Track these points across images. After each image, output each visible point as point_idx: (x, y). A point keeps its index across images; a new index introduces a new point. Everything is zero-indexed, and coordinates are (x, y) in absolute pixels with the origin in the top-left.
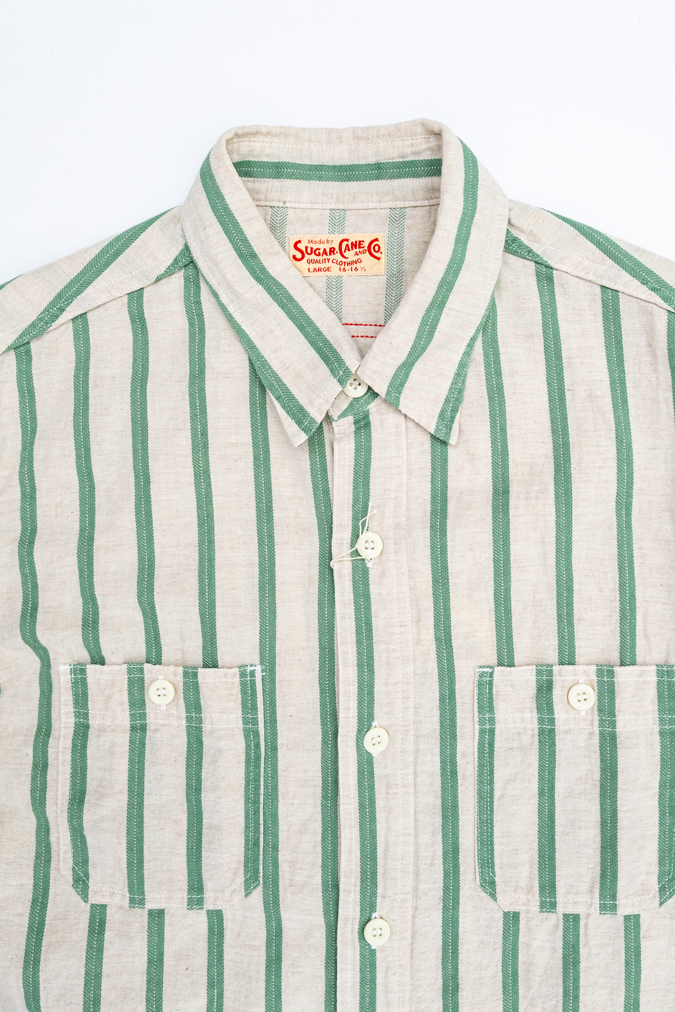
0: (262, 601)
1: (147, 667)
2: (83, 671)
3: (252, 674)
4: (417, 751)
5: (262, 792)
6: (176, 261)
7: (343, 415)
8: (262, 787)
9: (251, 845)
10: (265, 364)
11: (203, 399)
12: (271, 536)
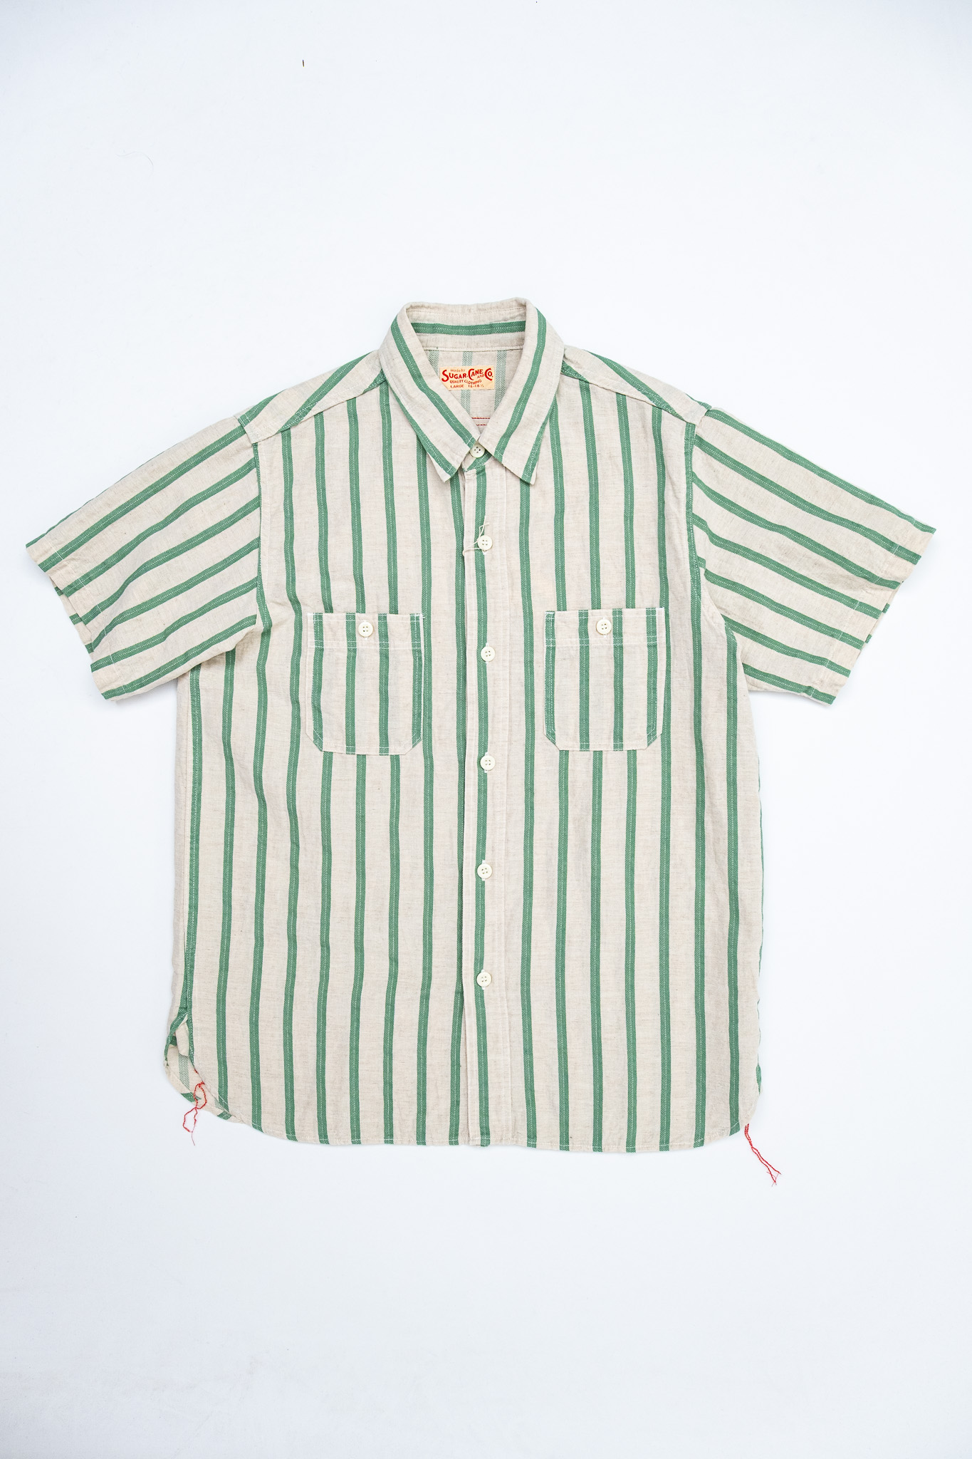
0: (423, 575)
1: (357, 615)
2: (321, 617)
3: (418, 619)
4: (510, 661)
5: (423, 685)
6: (375, 381)
7: (470, 468)
8: (423, 683)
9: (416, 716)
10: (426, 439)
11: (391, 460)
12: (429, 539)
